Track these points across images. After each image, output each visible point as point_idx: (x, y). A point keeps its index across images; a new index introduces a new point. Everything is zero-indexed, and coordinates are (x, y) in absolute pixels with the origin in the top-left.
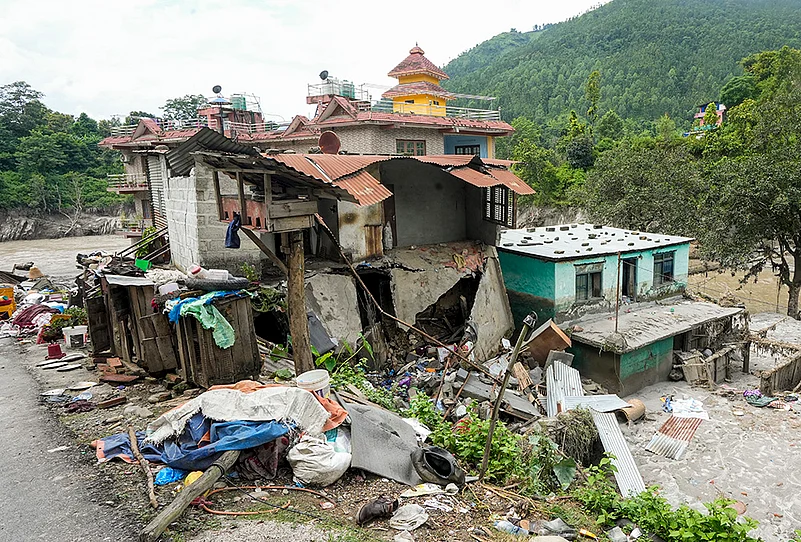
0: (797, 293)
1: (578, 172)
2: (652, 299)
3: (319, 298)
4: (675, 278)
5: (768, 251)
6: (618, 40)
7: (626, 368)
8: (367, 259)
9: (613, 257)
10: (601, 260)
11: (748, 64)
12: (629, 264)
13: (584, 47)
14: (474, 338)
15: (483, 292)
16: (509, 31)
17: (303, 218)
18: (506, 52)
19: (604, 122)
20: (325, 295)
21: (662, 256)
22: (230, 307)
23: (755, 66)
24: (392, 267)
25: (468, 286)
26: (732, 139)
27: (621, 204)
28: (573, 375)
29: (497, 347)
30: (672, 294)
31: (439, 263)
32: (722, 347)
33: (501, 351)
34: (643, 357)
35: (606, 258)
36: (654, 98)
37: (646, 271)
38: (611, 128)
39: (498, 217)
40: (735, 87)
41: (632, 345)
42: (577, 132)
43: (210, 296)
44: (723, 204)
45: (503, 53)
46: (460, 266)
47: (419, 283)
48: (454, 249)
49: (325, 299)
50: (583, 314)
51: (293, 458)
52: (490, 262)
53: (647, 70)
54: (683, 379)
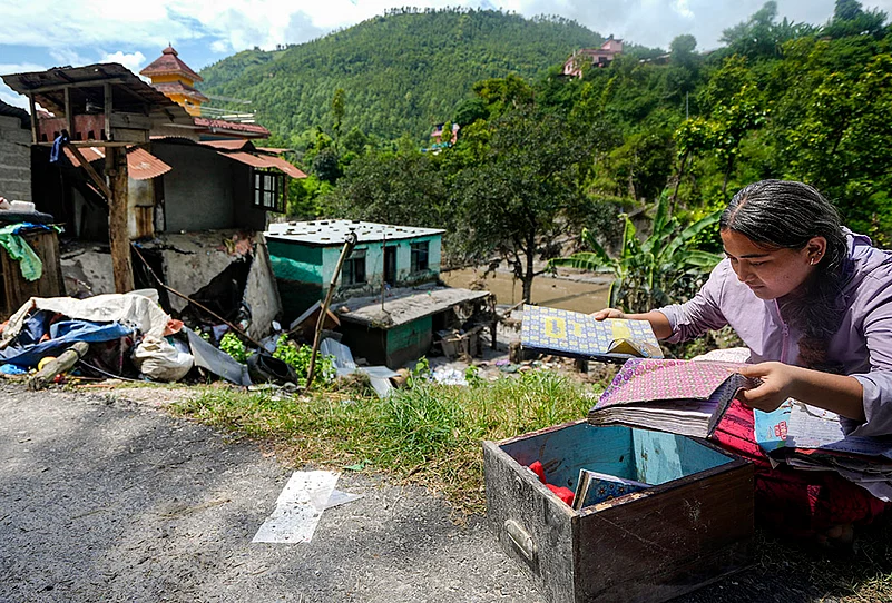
0: (529, 286)
1: (325, 185)
2: (409, 285)
3: (89, 275)
4: (430, 267)
5: (504, 250)
6: (358, 63)
7: (392, 345)
8: (137, 240)
9: (375, 244)
10: (364, 246)
11: (478, 89)
12: (390, 251)
13: (325, 68)
14: (248, 317)
15: (254, 275)
16: (252, 48)
17: (139, 132)
18: (250, 68)
19: (350, 137)
20: (96, 273)
21: (418, 244)
22: (37, 240)
23: (485, 91)
24: (164, 248)
25: (240, 270)
26: (467, 154)
27: (371, 208)
28: (344, 350)
29: (268, 328)
30: (427, 281)
31: (210, 246)
32: (473, 326)
33: (273, 332)
34: (406, 334)
35: (370, 246)
36: (392, 119)
37: (404, 259)
38: (357, 142)
39: (267, 204)
40: (467, 109)
41: (397, 321)
42: (323, 146)
43: (18, 226)
44: (465, 206)
45: (246, 70)
46: (231, 250)
47: (190, 265)
48: (223, 235)
49: (96, 277)
50: (348, 297)
51: (138, 355)
52: (260, 248)
53: (386, 93)
54: (442, 354)
